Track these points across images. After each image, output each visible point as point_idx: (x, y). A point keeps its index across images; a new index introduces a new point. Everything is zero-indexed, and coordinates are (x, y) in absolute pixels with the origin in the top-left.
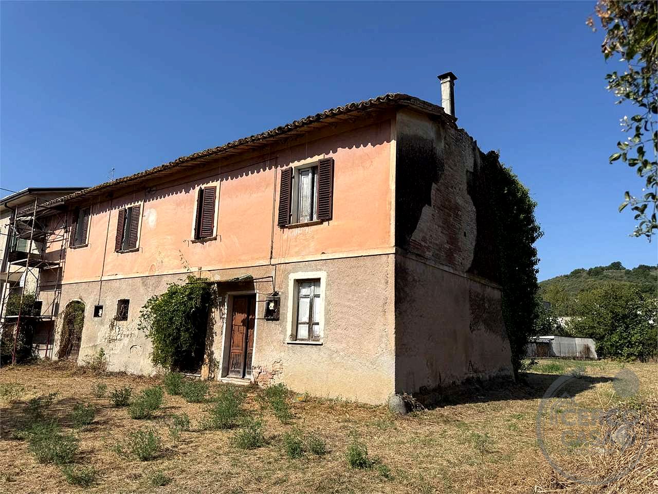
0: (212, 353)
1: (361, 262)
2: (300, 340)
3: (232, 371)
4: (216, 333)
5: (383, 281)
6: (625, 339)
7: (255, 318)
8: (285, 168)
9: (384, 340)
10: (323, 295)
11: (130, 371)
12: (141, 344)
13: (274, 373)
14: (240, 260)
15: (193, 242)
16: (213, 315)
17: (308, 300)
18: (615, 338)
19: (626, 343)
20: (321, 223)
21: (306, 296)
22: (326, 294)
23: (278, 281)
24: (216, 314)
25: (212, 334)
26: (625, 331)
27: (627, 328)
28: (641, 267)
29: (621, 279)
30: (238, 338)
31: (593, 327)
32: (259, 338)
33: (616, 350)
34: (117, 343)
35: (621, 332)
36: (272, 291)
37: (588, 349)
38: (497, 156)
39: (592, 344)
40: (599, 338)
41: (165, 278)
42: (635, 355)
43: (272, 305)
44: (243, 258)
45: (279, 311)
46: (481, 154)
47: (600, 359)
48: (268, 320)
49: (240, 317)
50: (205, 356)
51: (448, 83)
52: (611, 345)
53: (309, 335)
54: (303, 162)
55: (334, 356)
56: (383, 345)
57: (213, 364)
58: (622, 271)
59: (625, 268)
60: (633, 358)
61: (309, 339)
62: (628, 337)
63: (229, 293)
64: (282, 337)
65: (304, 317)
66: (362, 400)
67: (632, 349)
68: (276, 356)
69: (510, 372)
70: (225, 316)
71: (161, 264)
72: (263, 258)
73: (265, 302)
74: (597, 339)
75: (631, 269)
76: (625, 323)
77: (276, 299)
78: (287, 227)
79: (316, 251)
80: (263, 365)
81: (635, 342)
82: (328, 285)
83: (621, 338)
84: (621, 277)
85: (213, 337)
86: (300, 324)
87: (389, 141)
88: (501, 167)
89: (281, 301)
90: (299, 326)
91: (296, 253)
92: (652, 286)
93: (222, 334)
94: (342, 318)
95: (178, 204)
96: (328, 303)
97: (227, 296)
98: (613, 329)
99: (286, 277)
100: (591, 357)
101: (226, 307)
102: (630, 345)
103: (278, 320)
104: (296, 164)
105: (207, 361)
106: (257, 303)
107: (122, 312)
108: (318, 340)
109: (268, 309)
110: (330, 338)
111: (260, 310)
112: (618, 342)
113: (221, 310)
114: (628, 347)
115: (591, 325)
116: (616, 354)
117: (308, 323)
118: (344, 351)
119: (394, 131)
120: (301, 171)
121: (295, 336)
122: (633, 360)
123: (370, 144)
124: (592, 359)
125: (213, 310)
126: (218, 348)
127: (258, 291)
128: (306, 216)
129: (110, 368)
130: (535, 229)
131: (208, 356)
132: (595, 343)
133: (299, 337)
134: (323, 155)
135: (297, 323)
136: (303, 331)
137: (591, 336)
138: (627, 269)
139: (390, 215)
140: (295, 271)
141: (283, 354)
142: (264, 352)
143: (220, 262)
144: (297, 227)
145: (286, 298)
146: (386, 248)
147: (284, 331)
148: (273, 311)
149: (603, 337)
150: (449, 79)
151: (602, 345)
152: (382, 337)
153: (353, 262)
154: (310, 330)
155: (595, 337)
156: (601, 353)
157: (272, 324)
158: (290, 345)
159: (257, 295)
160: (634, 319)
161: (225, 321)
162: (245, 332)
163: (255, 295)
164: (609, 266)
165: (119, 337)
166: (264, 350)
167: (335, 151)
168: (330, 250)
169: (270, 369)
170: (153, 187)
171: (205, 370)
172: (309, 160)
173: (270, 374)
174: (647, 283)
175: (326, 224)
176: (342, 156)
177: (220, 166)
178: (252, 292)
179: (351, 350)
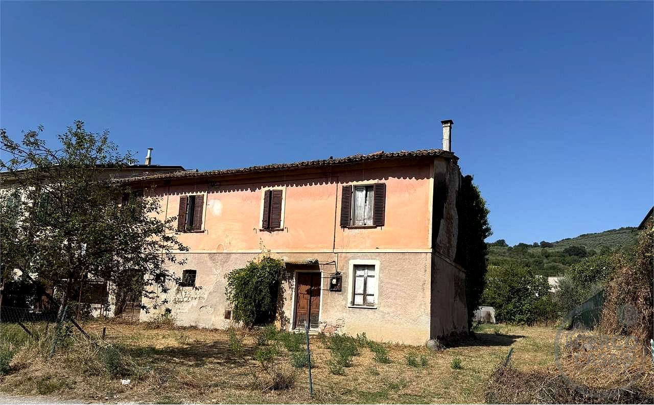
0: (283, 313)
1: (407, 256)
2: (356, 305)
3: (299, 325)
4: (286, 298)
5: (423, 270)
6: (518, 307)
7: (320, 289)
8: (345, 184)
9: (422, 307)
10: (377, 276)
11: (201, 326)
12: (212, 305)
13: (337, 327)
14: (306, 247)
15: (261, 230)
16: (283, 285)
17: (362, 279)
18: (510, 307)
19: (518, 311)
20: (376, 227)
21: (361, 276)
22: (379, 276)
23: (340, 265)
24: (285, 285)
25: (282, 299)
26: (518, 302)
27: (520, 299)
28: (521, 245)
29: (503, 255)
30: (304, 302)
31: (494, 298)
32: (325, 303)
33: (511, 316)
34: (185, 304)
35: (515, 303)
36: (335, 272)
37: (489, 315)
38: (472, 179)
39: (492, 311)
40: (498, 307)
41: (233, 256)
42: (524, 321)
43: (334, 281)
44: (308, 246)
45: (341, 285)
46: (462, 176)
47: (497, 324)
48: (331, 291)
49: (304, 288)
50: (277, 314)
51: (449, 127)
52: (507, 312)
53: (364, 302)
54: (360, 183)
55: (385, 316)
56: (422, 310)
57: (284, 320)
58: (505, 247)
59: (508, 246)
60: (523, 323)
61: (364, 305)
62: (520, 306)
63: (296, 271)
64: (344, 303)
65: (360, 290)
66: (406, 343)
67: (522, 316)
68: (339, 315)
69: (467, 330)
70: (294, 287)
71: (229, 244)
72: (327, 248)
73: (329, 279)
74: (496, 308)
75: (512, 247)
76: (518, 296)
77: (338, 277)
78: (347, 228)
79: (372, 247)
80: (328, 321)
81: (526, 311)
82: (381, 270)
83: (515, 307)
84: (504, 253)
85: (283, 301)
86: (357, 294)
87: (428, 178)
88: (472, 186)
89: (343, 278)
90: (356, 296)
91: (355, 246)
92: (529, 262)
93: (291, 299)
94: (392, 292)
95: (244, 200)
96: (381, 281)
97: (295, 273)
98: (509, 300)
99: (347, 262)
100: (491, 321)
101: (294, 280)
102: (521, 312)
103: (340, 291)
104: (355, 183)
105: (279, 318)
106: (322, 279)
107: (187, 279)
108: (373, 306)
109: (331, 283)
110: (382, 304)
111: (324, 284)
112: (512, 310)
113: (290, 282)
114: (519, 314)
115: (493, 296)
116: (510, 320)
117: (362, 294)
118: (393, 313)
119: (432, 172)
120: (357, 188)
121: (353, 303)
122: (522, 325)
123: (414, 178)
124: (492, 323)
125: (283, 282)
126: (288, 309)
127: (322, 271)
128: (360, 220)
129: (178, 323)
130: (488, 230)
131: (280, 314)
132: (494, 310)
133: (355, 303)
134: (377, 180)
135: (354, 294)
136: (359, 300)
137: (491, 305)
138: (509, 246)
139: (428, 227)
140: (354, 258)
141: (344, 314)
142: (328, 313)
143: (287, 247)
144: (356, 228)
145: (347, 276)
146: (425, 249)
147: (346, 299)
148: (336, 285)
149: (501, 306)
150: (449, 125)
151: (500, 312)
152: (421, 305)
153: (401, 256)
154: (365, 299)
155: (495, 306)
156: (499, 319)
157: (336, 294)
158: (351, 309)
159: (322, 273)
160: (525, 292)
161: (294, 290)
162: (309, 298)
163: (320, 274)
164: (495, 243)
165: (186, 299)
166: (329, 311)
167: (386, 179)
168: (383, 246)
169: (334, 324)
170: (216, 182)
171: (278, 324)
172: (366, 182)
173: (334, 327)
174: (525, 259)
175: (379, 228)
176: (391, 183)
177: (285, 174)
178: (317, 271)
179: (399, 312)
